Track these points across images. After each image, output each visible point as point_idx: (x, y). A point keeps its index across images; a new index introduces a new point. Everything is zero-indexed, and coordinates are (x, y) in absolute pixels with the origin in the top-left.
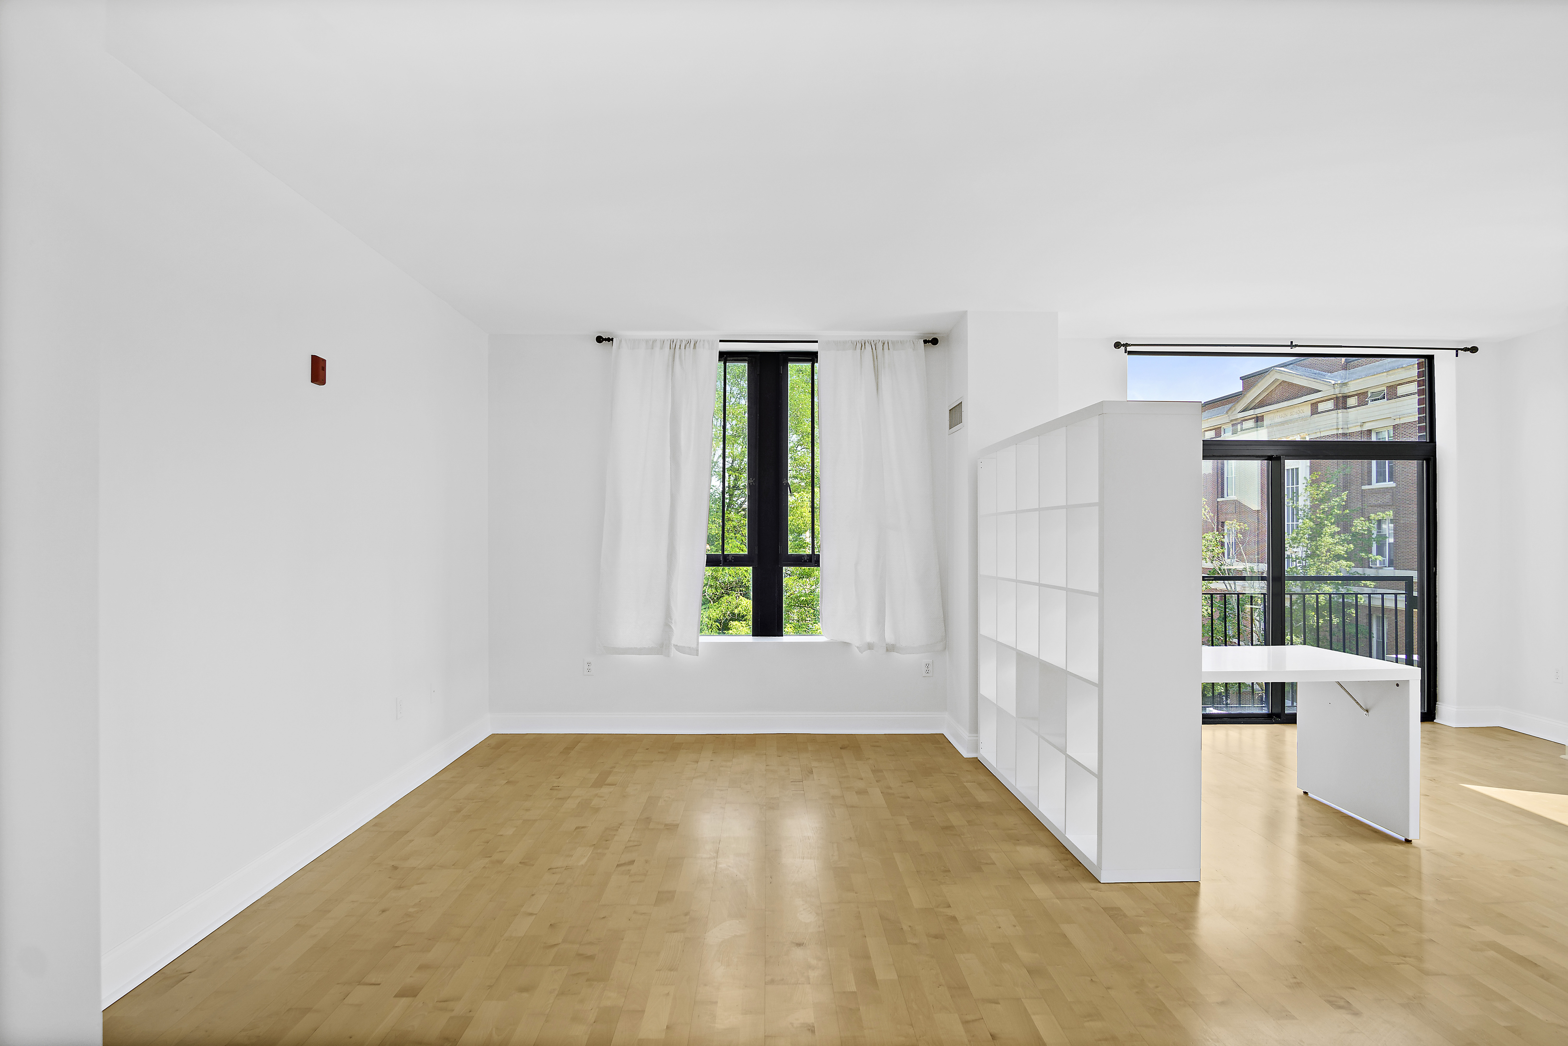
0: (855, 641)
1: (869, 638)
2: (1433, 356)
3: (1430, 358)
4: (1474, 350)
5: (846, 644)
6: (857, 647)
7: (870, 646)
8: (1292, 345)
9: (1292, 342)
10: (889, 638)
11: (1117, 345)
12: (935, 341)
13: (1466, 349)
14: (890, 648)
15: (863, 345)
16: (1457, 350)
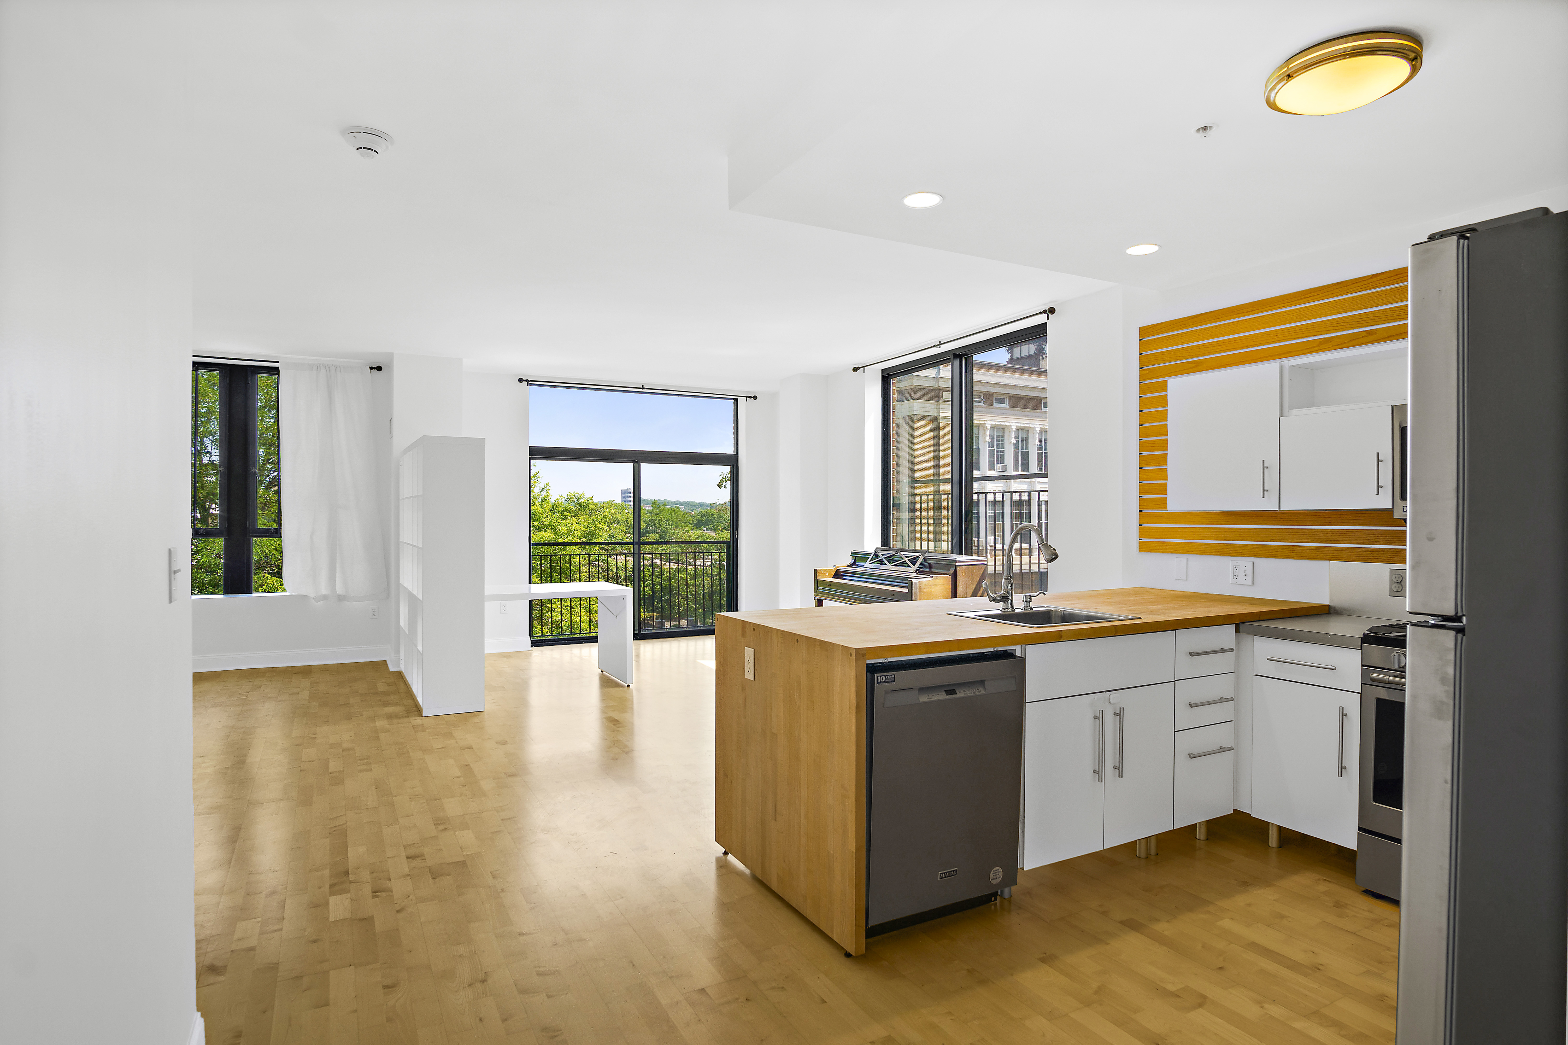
0: (312, 594)
1: (324, 591)
2: (737, 399)
3: (737, 400)
4: (755, 398)
5: (305, 597)
6: (313, 598)
7: (325, 598)
8: (643, 388)
9: (643, 386)
10: (340, 589)
11: (521, 380)
12: (379, 369)
13: (750, 397)
14: (341, 599)
15: (318, 367)
16: (746, 397)
